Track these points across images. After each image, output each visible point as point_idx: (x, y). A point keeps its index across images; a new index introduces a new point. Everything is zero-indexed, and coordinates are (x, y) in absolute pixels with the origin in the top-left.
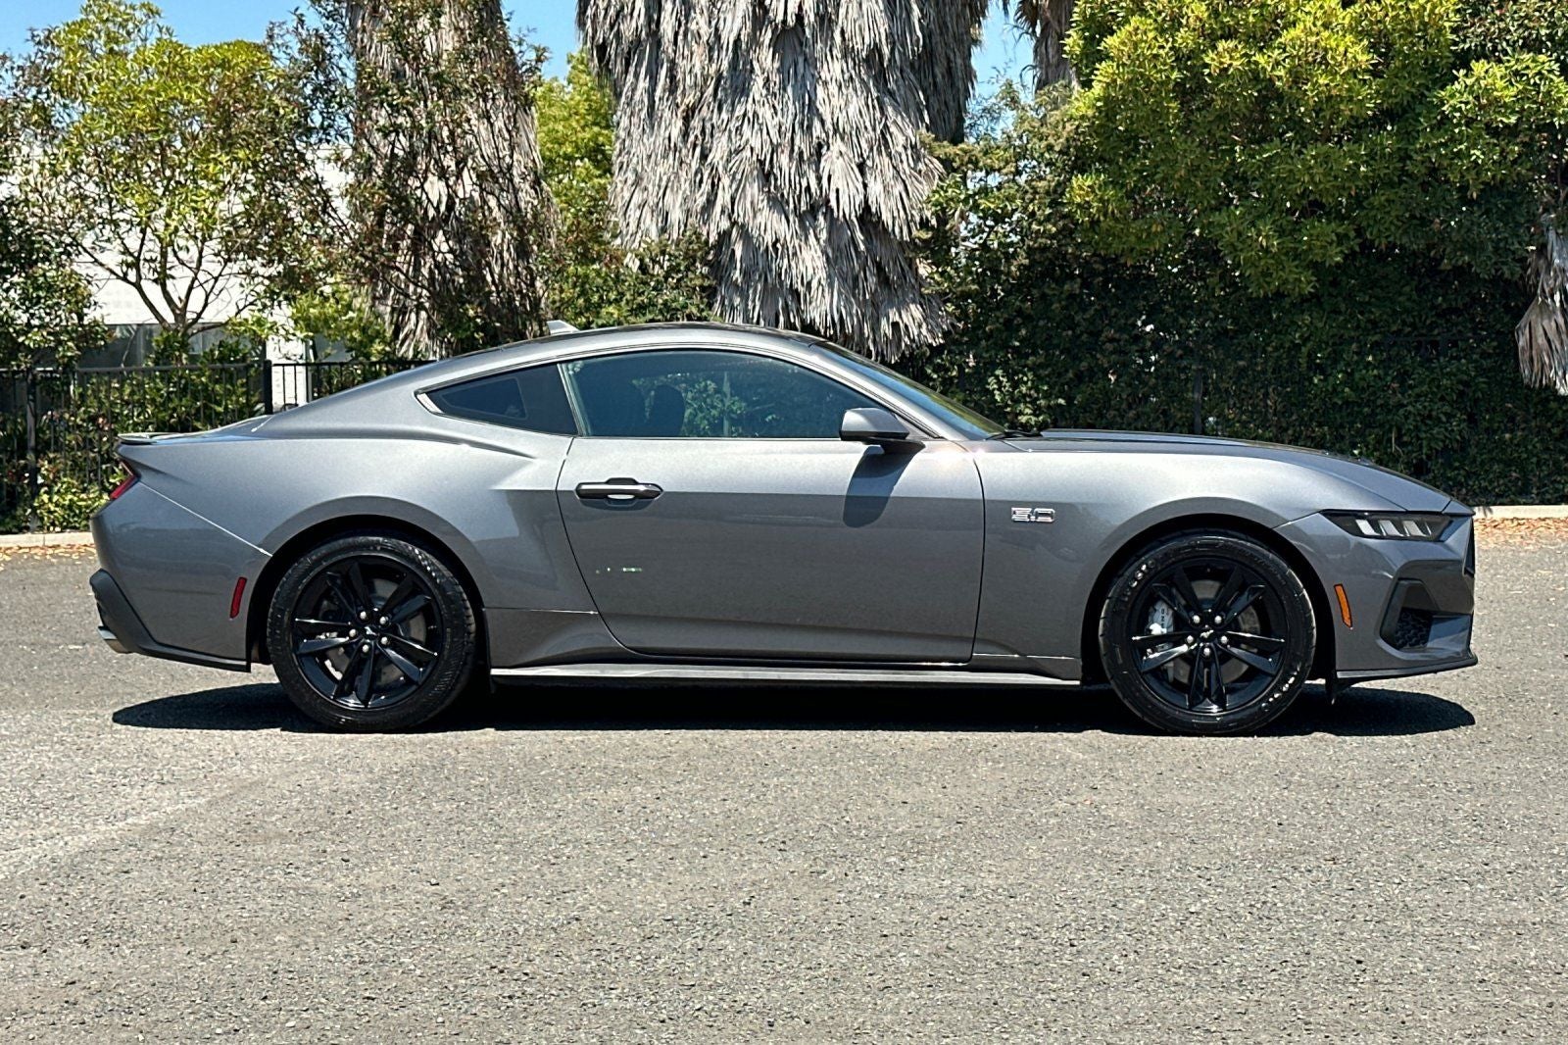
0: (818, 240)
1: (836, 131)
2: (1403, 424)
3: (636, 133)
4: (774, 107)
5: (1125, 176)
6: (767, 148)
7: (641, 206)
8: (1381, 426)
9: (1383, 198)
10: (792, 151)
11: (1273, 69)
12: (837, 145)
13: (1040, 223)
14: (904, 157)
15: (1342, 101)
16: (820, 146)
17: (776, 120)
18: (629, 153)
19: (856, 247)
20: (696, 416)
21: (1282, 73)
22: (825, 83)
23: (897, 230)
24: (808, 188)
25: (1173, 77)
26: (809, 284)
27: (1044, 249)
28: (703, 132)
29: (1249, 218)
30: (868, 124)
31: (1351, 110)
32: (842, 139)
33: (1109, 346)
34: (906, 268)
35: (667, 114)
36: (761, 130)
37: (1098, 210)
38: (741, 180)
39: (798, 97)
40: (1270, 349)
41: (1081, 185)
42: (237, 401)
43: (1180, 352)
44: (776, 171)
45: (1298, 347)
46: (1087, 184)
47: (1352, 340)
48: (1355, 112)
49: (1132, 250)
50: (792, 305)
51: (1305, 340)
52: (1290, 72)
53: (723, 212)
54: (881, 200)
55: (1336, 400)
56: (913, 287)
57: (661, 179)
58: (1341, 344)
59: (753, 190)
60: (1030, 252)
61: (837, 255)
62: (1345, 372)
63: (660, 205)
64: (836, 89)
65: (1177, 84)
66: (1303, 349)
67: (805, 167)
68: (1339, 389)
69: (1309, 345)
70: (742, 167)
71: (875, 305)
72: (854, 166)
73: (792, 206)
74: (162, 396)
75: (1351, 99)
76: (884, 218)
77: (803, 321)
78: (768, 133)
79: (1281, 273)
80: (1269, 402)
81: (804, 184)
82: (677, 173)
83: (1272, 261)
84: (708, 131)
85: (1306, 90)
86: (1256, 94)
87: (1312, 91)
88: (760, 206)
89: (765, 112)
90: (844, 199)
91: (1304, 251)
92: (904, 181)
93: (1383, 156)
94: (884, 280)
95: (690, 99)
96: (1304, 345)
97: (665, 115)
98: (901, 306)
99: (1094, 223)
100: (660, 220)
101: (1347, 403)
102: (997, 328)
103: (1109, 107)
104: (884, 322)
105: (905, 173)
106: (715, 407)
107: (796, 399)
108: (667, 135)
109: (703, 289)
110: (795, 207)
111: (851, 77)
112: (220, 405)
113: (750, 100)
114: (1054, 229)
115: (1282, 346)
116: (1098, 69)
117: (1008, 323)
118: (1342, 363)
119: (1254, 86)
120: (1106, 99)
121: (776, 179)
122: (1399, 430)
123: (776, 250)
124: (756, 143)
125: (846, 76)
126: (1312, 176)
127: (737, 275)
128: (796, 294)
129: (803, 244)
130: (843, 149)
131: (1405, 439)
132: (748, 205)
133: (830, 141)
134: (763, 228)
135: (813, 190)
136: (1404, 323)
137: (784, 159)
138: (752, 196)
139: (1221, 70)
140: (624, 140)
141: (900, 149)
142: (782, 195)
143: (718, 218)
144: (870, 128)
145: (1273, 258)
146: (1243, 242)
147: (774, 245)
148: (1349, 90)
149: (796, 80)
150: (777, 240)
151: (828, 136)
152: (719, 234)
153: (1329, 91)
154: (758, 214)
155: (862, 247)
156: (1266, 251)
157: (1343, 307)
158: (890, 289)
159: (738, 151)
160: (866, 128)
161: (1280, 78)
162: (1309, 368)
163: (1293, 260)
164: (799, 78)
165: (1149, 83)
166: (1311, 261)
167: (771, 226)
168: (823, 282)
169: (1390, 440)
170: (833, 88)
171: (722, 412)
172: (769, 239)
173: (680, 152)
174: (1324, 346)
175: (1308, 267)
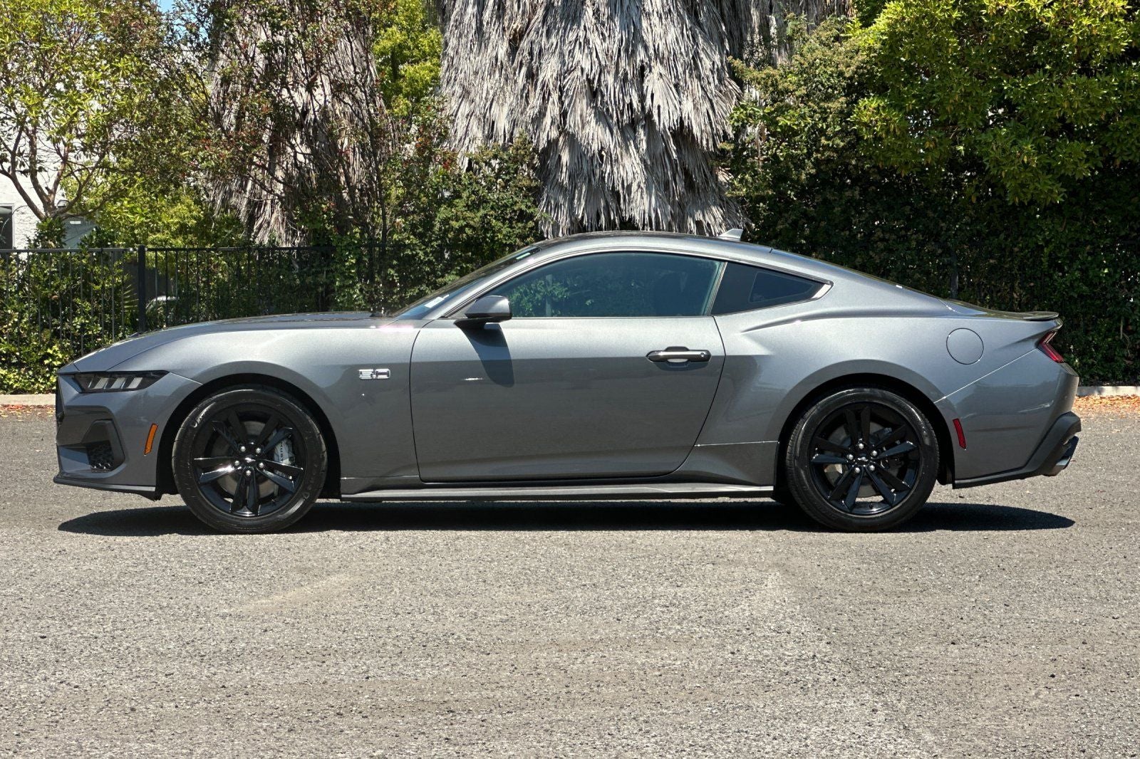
0: (637, 148)
1: (657, 55)
2: (1130, 315)
3: (462, 52)
4: (602, 34)
5: (903, 100)
6: (596, 68)
7: (469, 116)
8: (1111, 316)
9: (1126, 122)
10: (617, 72)
11: (1042, 10)
12: (658, 68)
13: (828, 139)
14: (711, 80)
15: (1100, 40)
16: (643, 68)
17: (605, 45)
18: (457, 69)
19: (670, 157)
20: (521, 299)
21: (1051, 14)
22: (648, 15)
23: (704, 142)
24: (631, 104)
25: (954, 16)
26: (629, 187)
27: (828, 160)
28: (531, 54)
29: (1013, 138)
30: (683, 50)
31: (1108, 48)
32: (662, 63)
33: (881, 245)
34: (708, 174)
35: (494, 37)
36: (591, 54)
37: (882, 130)
38: (572, 96)
39: (625, 27)
40: (1016, 249)
41: (869, 106)
42: (113, 282)
43: (940, 251)
44: (603, 89)
45: (1041, 248)
46: (873, 105)
47: (1087, 243)
48: (1111, 49)
49: (906, 163)
50: (613, 205)
51: (1047, 242)
52: (1058, 14)
53: (552, 123)
54: (692, 117)
55: (1072, 294)
56: (714, 190)
57: (488, 93)
58: (1077, 246)
59: (582, 106)
60: (817, 163)
61: (653, 163)
62: (1081, 270)
63: (488, 114)
64: (657, 19)
65: (957, 22)
66: (1045, 250)
67: (628, 86)
68: (1076, 284)
69: (1051, 247)
70: (574, 85)
71: (681, 205)
72: (672, 86)
73: (615, 119)
74: (45, 275)
75: (1108, 38)
76: (694, 131)
77: (622, 219)
78: (597, 56)
79: (1037, 184)
80: (1015, 295)
81: (627, 101)
82: (503, 88)
83: (1031, 175)
84: (535, 52)
85: (1072, 30)
86: (1026, 32)
87: (1077, 31)
88: (588, 118)
89: (595, 39)
90: (664, 115)
91: (1057, 166)
92: (711, 101)
93: (1130, 87)
94: (690, 185)
95: (517, 24)
96: (1047, 246)
97: (493, 37)
98: (705, 208)
99: (878, 139)
100: (487, 128)
101: (1081, 296)
102: (786, 228)
103: (893, 40)
104: (690, 221)
105: (712, 93)
106: (539, 292)
107: (609, 286)
108: (494, 54)
109: (529, 189)
110: (618, 120)
111: (670, 10)
112: (97, 284)
113: (582, 27)
114: (842, 144)
115: (1027, 247)
116: (886, 8)
117: (795, 224)
118: (1078, 262)
119: (1025, 25)
120: (892, 35)
121: (603, 96)
122: (1127, 320)
123: (601, 157)
124: (586, 65)
125: (666, 9)
126: (1071, 103)
127: (564, 177)
128: (616, 195)
129: (624, 153)
130: (663, 72)
131: (1130, 328)
132: (578, 118)
133: (652, 64)
134: (591, 137)
135: (635, 106)
136: (1132, 229)
137: (610, 79)
138: (582, 110)
139: (997, 11)
140: (453, 59)
141: (708, 73)
142: (608, 110)
143: (548, 128)
144: (684, 54)
145: (1031, 171)
146: (1007, 158)
147: (600, 152)
148: (1106, 31)
149: (622, 12)
150: (602, 148)
151: (650, 59)
152: (549, 142)
153: (1091, 32)
154: (587, 126)
155: (675, 156)
156: (1026, 166)
157: (1080, 214)
158: (694, 192)
159: (569, 71)
160: (681, 53)
161: (1048, 19)
162: (1050, 266)
163: (1047, 174)
164: (625, 9)
165: (933, 19)
166: (1062, 175)
167: (595, 135)
168: (642, 185)
169: (1118, 329)
170: (655, 19)
171: (544, 296)
172: (595, 147)
173: (506, 70)
174: (1063, 247)
175: (1059, 180)
